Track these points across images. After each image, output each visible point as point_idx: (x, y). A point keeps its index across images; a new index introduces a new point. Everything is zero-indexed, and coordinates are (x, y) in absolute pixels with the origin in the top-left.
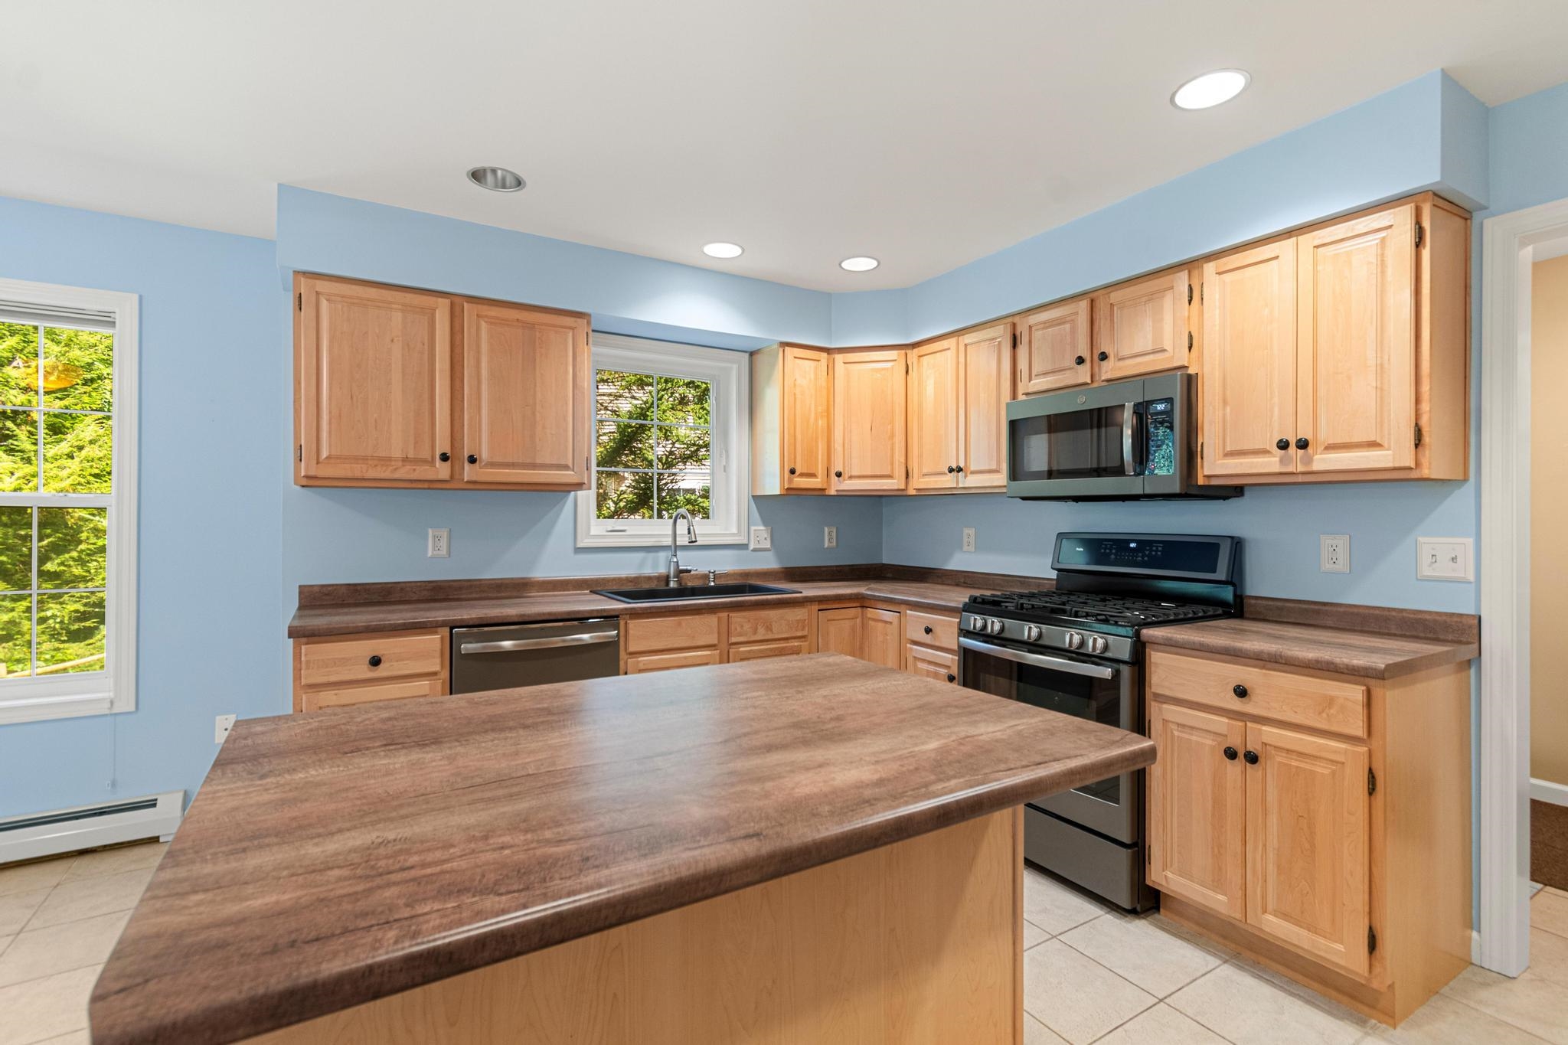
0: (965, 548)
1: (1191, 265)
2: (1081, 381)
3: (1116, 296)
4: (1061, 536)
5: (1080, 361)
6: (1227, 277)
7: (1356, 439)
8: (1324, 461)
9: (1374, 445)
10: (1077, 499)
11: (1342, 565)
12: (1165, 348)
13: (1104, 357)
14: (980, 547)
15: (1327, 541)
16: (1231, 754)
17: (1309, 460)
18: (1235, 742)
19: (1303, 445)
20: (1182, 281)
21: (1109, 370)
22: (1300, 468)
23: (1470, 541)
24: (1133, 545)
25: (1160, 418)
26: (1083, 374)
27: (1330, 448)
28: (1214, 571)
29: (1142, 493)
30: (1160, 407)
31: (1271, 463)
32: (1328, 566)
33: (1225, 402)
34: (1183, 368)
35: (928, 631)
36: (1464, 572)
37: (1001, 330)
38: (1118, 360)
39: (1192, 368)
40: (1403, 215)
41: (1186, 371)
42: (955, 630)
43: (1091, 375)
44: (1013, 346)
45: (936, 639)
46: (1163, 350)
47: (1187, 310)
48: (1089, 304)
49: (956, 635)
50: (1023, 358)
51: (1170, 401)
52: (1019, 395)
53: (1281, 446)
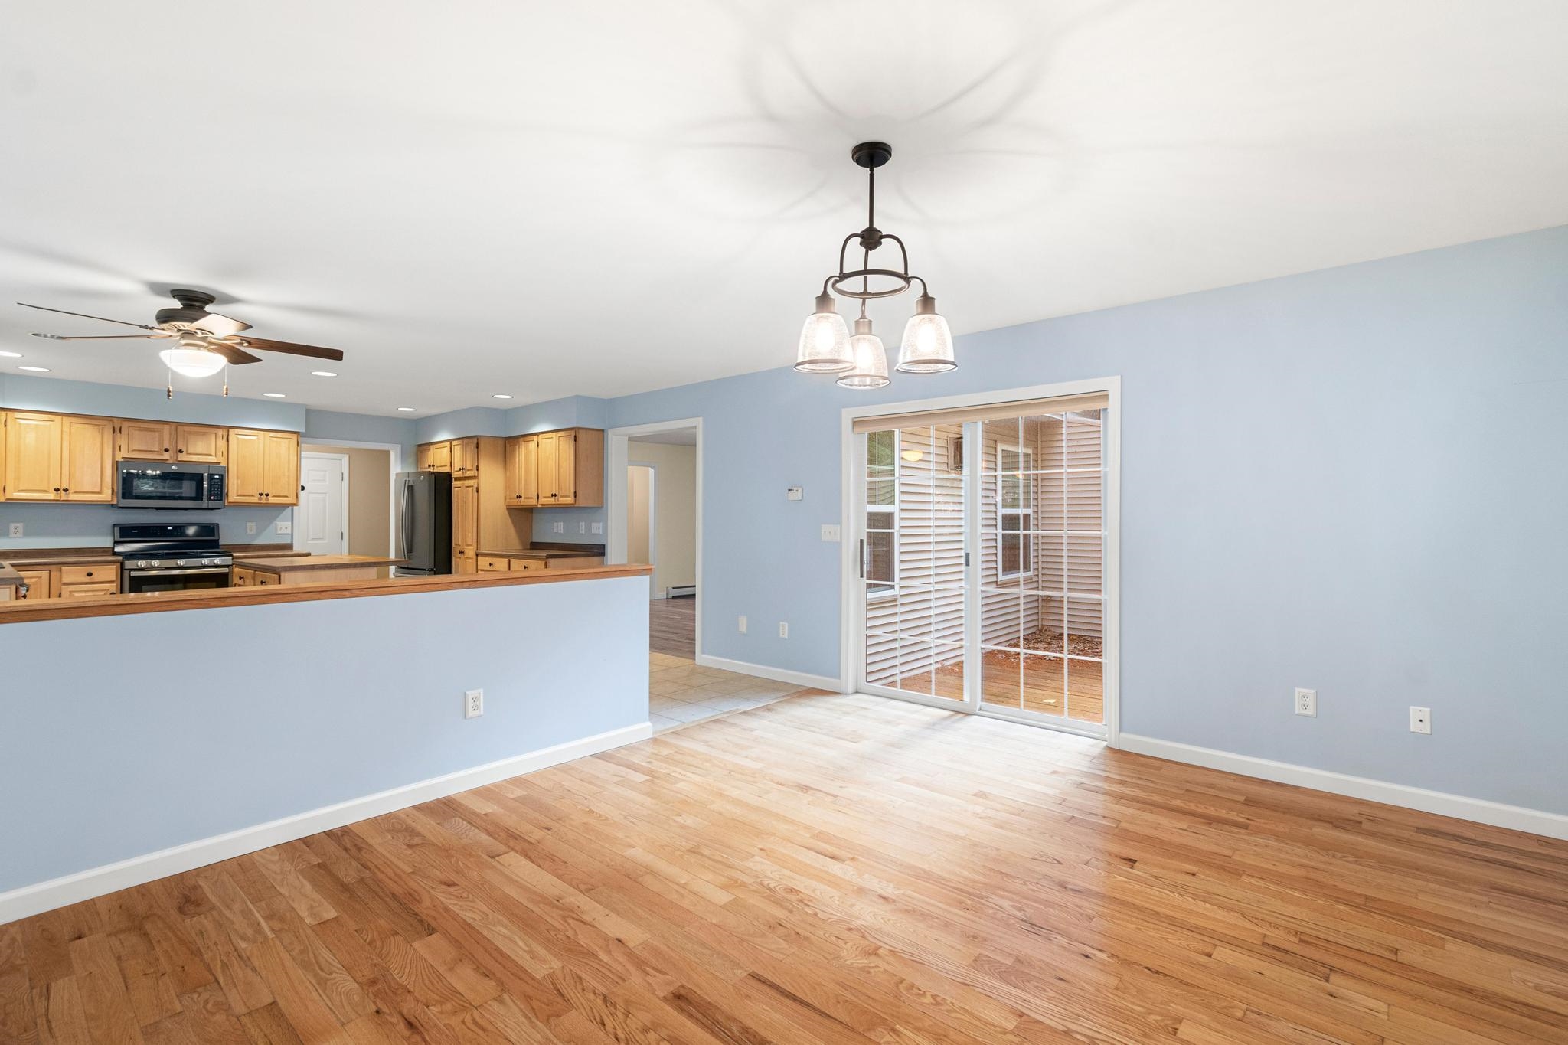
0: (12, 535)
1: (228, 428)
2: (165, 458)
3: (186, 428)
4: (114, 525)
5: (166, 450)
6: (240, 436)
7: (281, 495)
8: (272, 500)
9: (286, 497)
10: (157, 509)
11: (254, 532)
13: (181, 451)
14: (27, 534)
15: (249, 524)
17: (267, 500)
19: (267, 495)
20: (220, 432)
21: (182, 457)
22: (265, 502)
23: (290, 523)
24: (170, 528)
25: (216, 481)
26: (166, 456)
27: (275, 496)
28: (214, 536)
29: (207, 507)
30: (217, 477)
31: (255, 499)
32: (249, 532)
33: (238, 478)
34: (220, 463)
35: (90, 575)
36: (289, 531)
37: (104, 422)
38: (188, 454)
39: (224, 464)
40: (294, 437)
41: (221, 465)
42: (114, 571)
43: (171, 457)
44: (114, 433)
45: (95, 578)
46: (211, 455)
47: (222, 443)
48: (174, 428)
49: (115, 574)
50: (122, 441)
51: (221, 476)
52: (119, 458)
53: (261, 494)
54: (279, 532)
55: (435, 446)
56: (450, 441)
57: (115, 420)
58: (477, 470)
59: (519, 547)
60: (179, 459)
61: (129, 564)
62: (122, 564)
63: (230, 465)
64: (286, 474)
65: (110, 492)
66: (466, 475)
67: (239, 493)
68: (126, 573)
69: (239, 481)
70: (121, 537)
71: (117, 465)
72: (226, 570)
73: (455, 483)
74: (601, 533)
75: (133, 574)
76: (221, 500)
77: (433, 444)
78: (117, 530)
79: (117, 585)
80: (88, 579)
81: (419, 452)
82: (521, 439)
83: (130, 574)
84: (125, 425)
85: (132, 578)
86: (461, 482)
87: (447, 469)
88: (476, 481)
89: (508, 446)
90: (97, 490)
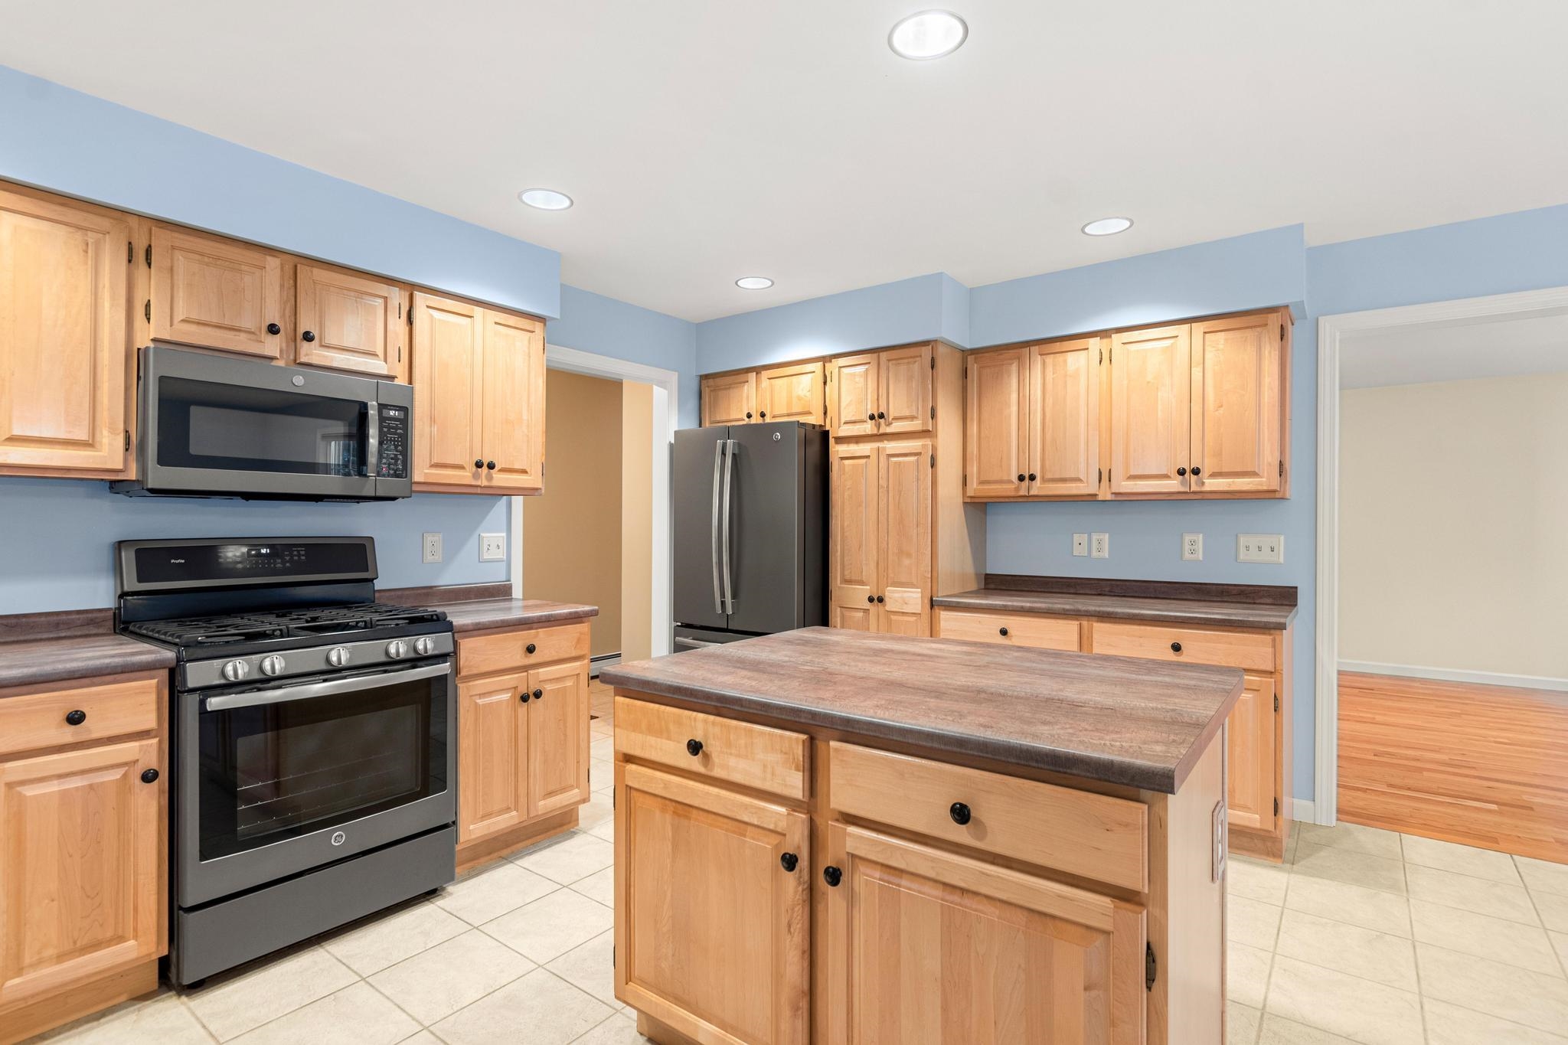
1: (411, 288)
2: (267, 352)
3: (317, 275)
5: (273, 329)
6: (436, 314)
7: (515, 466)
8: (499, 479)
9: (524, 472)
11: (438, 558)
12: (378, 353)
13: (308, 337)
15: (429, 538)
16: (524, 699)
17: (490, 478)
18: (523, 690)
19: (490, 466)
20: (398, 297)
21: (312, 353)
22: (485, 483)
25: (393, 423)
26: (272, 346)
27: (503, 470)
29: (373, 495)
30: (393, 413)
31: (465, 477)
32: (429, 558)
33: (432, 420)
34: (392, 378)
35: (75, 718)
36: (501, 554)
37: (105, 223)
38: (322, 346)
39: (401, 381)
40: (538, 327)
41: (397, 382)
42: (153, 697)
43: (281, 351)
44: (130, 261)
45: (93, 728)
46: (374, 355)
47: (398, 326)
48: (289, 268)
49: (153, 707)
50: (151, 287)
51: (405, 410)
52: (143, 340)
53: (479, 465)
54: (486, 556)
55: (765, 374)
56: (825, 359)
57: (133, 222)
58: (933, 416)
59: (973, 586)
60: (303, 359)
61: (198, 674)
62: (175, 675)
63: (418, 385)
64: (525, 417)
65: (120, 441)
66: (889, 430)
67: (435, 460)
68: (190, 704)
69: (435, 429)
70: (140, 580)
71: (138, 360)
72: (444, 668)
73: (837, 450)
74: (1282, 560)
75: (215, 703)
76: (406, 477)
77: (758, 370)
78: (128, 558)
79: (160, 742)
80: (69, 734)
81: (706, 392)
82: (1035, 349)
83: (202, 703)
84: (161, 240)
85: (206, 717)
86: (875, 445)
87: (814, 419)
88: (928, 442)
89: (974, 369)
90: (82, 435)
